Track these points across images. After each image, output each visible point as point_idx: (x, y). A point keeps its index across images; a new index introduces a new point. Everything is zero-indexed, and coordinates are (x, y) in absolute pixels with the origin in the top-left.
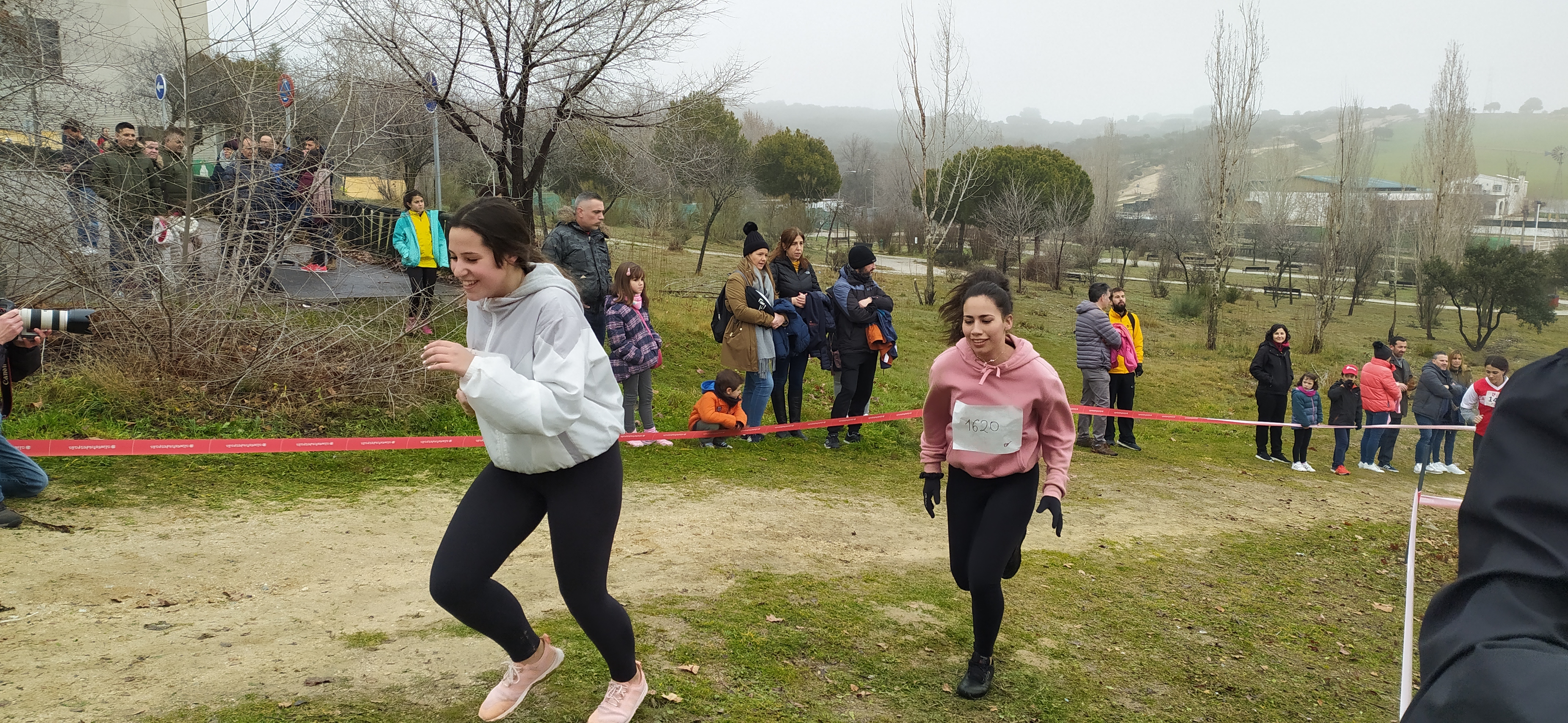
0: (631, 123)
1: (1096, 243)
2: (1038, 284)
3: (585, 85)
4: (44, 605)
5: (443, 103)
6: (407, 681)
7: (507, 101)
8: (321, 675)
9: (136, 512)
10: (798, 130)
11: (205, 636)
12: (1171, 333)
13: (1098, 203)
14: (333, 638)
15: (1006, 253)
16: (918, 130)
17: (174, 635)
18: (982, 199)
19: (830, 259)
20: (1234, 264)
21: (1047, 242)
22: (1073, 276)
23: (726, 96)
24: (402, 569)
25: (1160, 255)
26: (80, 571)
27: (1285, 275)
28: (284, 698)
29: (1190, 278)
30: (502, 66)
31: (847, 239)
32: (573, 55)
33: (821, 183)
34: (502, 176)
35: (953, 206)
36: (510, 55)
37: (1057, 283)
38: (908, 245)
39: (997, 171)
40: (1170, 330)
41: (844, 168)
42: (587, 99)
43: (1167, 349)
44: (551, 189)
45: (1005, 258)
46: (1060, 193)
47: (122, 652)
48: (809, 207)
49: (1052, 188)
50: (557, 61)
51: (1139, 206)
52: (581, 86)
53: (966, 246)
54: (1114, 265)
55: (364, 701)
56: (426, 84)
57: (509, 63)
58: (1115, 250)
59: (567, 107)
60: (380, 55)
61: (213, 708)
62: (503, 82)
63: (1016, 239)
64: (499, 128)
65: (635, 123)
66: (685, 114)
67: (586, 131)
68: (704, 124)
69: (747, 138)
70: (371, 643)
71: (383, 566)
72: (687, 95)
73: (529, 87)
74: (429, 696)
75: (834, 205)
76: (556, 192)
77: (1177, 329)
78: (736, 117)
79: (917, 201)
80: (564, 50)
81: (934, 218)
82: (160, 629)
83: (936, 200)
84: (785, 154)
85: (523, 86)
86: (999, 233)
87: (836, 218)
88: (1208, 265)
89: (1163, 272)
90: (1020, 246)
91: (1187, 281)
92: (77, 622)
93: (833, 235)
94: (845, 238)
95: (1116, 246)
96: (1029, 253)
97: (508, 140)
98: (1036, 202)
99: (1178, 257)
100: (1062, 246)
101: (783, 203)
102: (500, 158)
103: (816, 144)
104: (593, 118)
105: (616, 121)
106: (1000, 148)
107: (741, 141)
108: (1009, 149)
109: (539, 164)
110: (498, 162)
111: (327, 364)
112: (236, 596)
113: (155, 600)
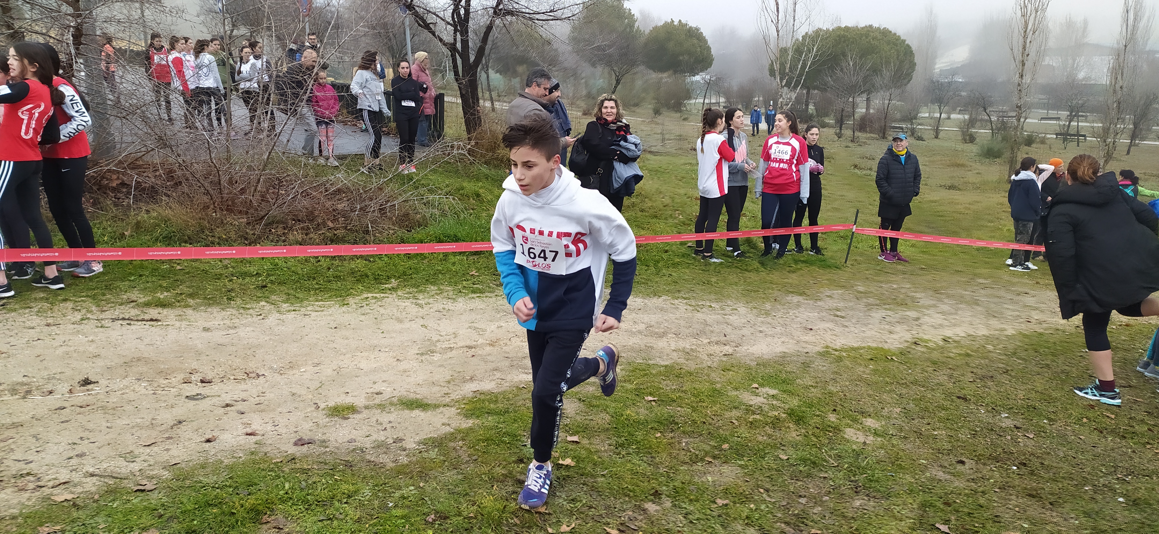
0: (548, 17)
1: (916, 101)
2: (868, 135)
7: (456, 4)
10: (680, 21)
12: (977, 171)
13: (919, 68)
15: (843, 110)
16: (774, 16)
18: (824, 69)
20: (1031, 115)
21: (876, 102)
25: (969, 109)
27: (1074, 124)
28: (278, 455)
29: (994, 127)
33: (697, 61)
34: (454, 61)
35: (800, 75)
37: (884, 133)
39: (836, 46)
40: (977, 169)
41: (715, 49)
43: (975, 184)
44: (496, 72)
45: (842, 115)
46: (888, 63)
48: (688, 80)
49: (881, 58)
51: (953, 71)
53: (811, 107)
54: (931, 118)
58: (932, 107)
59: (501, 7)
63: (851, 99)
65: (551, 18)
67: (517, 25)
69: (641, 28)
70: (345, 413)
75: (707, 77)
77: (983, 168)
78: (633, 12)
79: (772, 72)
81: (785, 85)
83: (787, 71)
84: (670, 40)
86: (838, 95)
87: (709, 88)
88: (1010, 117)
89: (972, 122)
90: (854, 105)
91: (992, 129)
93: (707, 101)
95: (933, 103)
96: (861, 110)
97: (458, 33)
98: (868, 70)
99: (985, 110)
100: (889, 104)
101: (668, 77)
102: (452, 48)
103: (694, 32)
104: (520, 14)
105: (538, 16)
106: (839, 28)
107: (637, 31)
108: (847, 29)
109: (481, 51)
110: (451, 51)
111: (330, 203)
112: (254, 375)
113: (196, 377)
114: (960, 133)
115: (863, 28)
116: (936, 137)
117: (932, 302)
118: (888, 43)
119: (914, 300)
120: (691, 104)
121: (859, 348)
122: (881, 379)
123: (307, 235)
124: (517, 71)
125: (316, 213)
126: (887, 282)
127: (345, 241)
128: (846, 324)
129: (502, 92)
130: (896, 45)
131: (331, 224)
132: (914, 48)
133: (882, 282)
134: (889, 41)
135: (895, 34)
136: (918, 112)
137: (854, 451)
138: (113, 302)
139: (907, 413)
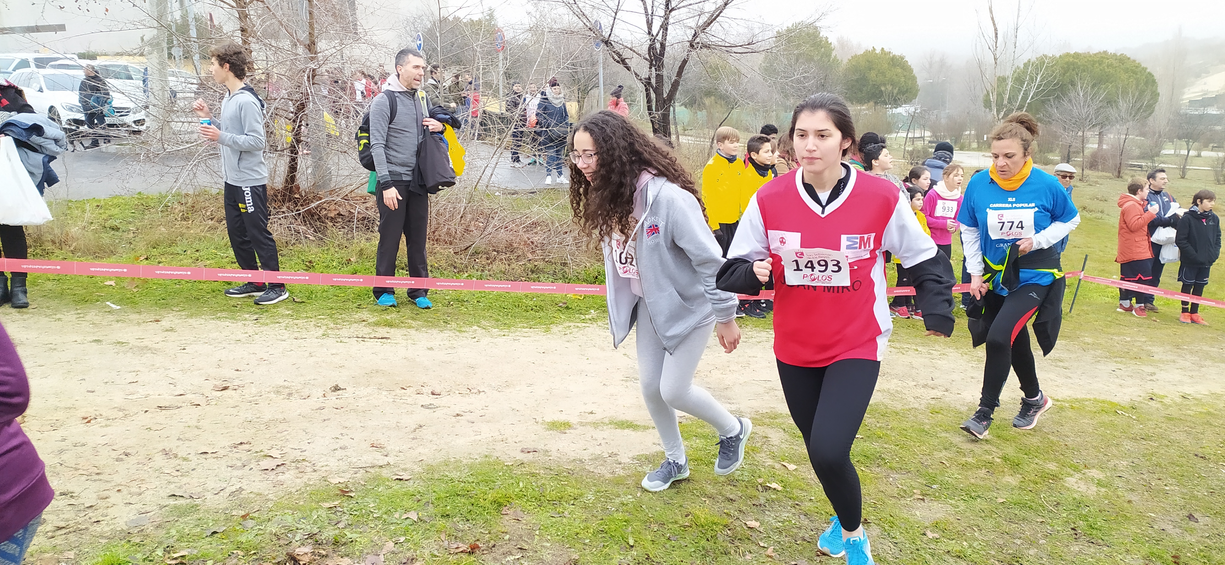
0: (746, 50)
1: (1160, 136)
2: (1101, 174)
3: (711, 22)
4: (363, 388)
5: (607, 42)
6: (586, 456)
7: (653, 39)
8: (531, 446)
9: (413, 332)
10: (883, 49)
11: (458, 415)
13: (1163, 99)
14: (537, 423)
15: (1070, 146)
16: (992, 43)
17: (439, 413)
18: (1049, 100)
19: (906, 155)
21: (1111, 137)
22: (1135, 166)
23: (823, 24)
24: (580, 380)
26: (382, 368)
28: (509, 460)
30: (650, 12)
31: (922, 138)
33: (902, 92)
34: (648, 95)
36: (656, 3)
37: (1119, 172)
38: (978, 142)
39: (1064, 74)
41: (921, 79)
42: (713, 33)
44: (682, 105)
45: (1069, 152)
46: (1125, 93)
47: (410, 421)
48: (890, 112)
49: (1117, 88)
50: (690, 5)
51: (1206, 102)
52: (708, 24)
54: (1177, 156)
55: (559, 466)
56: (595, 29)
57: (655, 10)
58: (1179, 142)
59: (698, 40)
60: (562, 10)
61: (465, 462)
62: (650, 25)
63: (1080, 134)
64: (646, 59)
65: (748, 50)
66: (789, 41)
67: (713, 58)
68: (804, 49)
69: (839, 57)
70: (562, 428)
71: (568, 377)
72: (791, 26)
73: (670, 27)
74: (601, 467)
75: (912, 109)
76: (686, 107)
78: (830, 41)
79: (987, 104)
82: (431, 408)
83: (1005, 102)
84: (870, 69)
85: (664, 27)
86: (1065, 129)
87: (914, 121)
90: (1083, 141)
92: (380, 400)
93: (910, 135)
94: (921, 137)
95: (1180, 138)
96: (1092, 146)
97: (653, 68)
98: (1101, 101)
100: (1126, 139)
101: (868, 109)
102: (647, 83)
103: (898, 60)
104: (716, 47)
105: (734, 49)
106: (1068, 55)
107: (834, 60)
108: (1077, 55)
109: (675, 85)
110: (645, 86)
111: (527, 235)
112: (475, 391)
113: (427, 390)
114: (1212, 173)
115: (1095, 55)
116: (1183, 177)
117: (1170, 358)
118: (1126, 71)
119: (1150, 355)
120: (891, 138)
121: (1083, 400)
122: (1108, 432)
123: (509, 265)
124: (704, 104)
125: (515, 245)
126: (1118, 335)
127: (544, 272)
128: (1070, 375)
129: (687, 125)
130: (1135, 73)
131: (530, 256)
132: (1157, 76)
133: (1113, 334)
134: (1128, 69)
135: (1134, 61)
136: (1161, 148)
137: (1074, 499)
138: (348, 321)
139: (1135, 467)
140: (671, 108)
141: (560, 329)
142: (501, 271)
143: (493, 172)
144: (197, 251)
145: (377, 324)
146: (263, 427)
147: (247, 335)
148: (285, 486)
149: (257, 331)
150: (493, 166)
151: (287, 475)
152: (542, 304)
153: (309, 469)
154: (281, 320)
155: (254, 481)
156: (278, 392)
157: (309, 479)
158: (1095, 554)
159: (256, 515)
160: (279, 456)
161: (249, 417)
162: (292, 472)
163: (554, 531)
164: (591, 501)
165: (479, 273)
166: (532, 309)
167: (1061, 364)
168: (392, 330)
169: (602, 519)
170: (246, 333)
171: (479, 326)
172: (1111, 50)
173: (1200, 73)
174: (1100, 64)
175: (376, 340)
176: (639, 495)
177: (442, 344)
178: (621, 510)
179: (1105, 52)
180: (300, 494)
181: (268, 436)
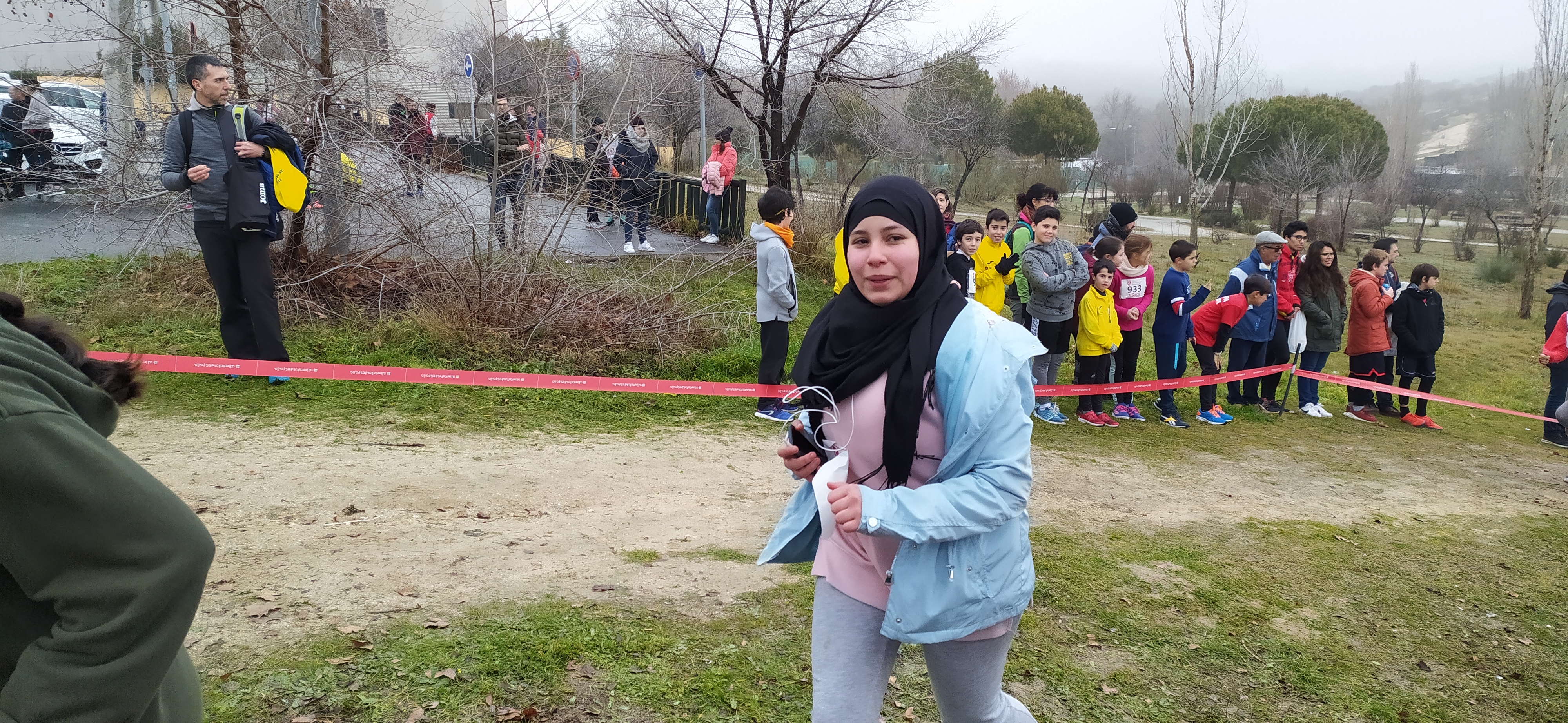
0: (885, 85)
1: (1390, 201)
3: (842, 48)
4: (386, 510)
5: (710, 71)
6: (677, 594)
7: (768, 68)
8: (606, 584)
9: (455, 437)
10: (1055, 87)
11: (512, 544)
12: (1476, 300)
13: (1394, 155)
14: (615, 553)
15: (1282, 211)
16: (1187, 83)
17: (487, 541)
18: (1257, 155)
19: (1084, 218)
20: (1558, 223)
21: (1331, 201)
22: (1360, 236)
23: (981, 54)
24: (671, 499)
25: (1467, 213)
26: (413, 483)
28: (577, 600)
29: (1502, 239)
30: (765, 33)
31: (1104, 199)
32: (832, 19)
33: (1078, 142)
34: (762, 140)
35: (1222, 162)
36: (772, 23)
38: (1171, 206)
39: (1275, 123)
40: (1475, 297)
41: (1103, 125)
42: (844, 62)
43: (1471, 317)
44: (806, 152)
46: (1348, 146)
47: (448, 552)
48: (1064, 166)
49: (1338, 140)
50: (816, 26)
51: (1444, 160)
52: (838, 50)
53: (1237, 206)
54: (1411, 225)
55: (642, 608)
56: (694, 54)
57: (771, 31)
58: (1413, 208)
59: (825, 70)
60: (653, 29)
61: (520, 603)
62: (764, 50)
63: (1294, 196)
64: (760, 93)
65: (888, 85)
66: (940, 74)
67: (845, 94)
68: (957, 84)
69: (1002, 97)
70: (647, 560)
71: (655, 495)
72: (941, 56)
73: (790, 53)
74: (696, 609)
75: (1091, 163)
76: (811, 156)
77: (1484, 296)
78: (991, 75)
79: (1182, 158)
80: (823, 15)
81: (1200, 176)
82: (476, 535)
83: (1203, 156)
84: (1040, 112)
85: (783, 52)
86: (1275, 191)
87: (1093, 177)
88: (1526, 225)
89: (1470, 232)
90: (1298, 204)
91: (1499, 242)
92: (412, 526)
93: (1089, 195)
94: (1102, 197)
95: (1414, 203)
96: (1308, 211)
97: (769, 105)
98: (1319, 157)
99: (1489, 216)
100: (1349, 204)
101: (1037, 162)
102: (761, 123)
103: (1073, 101)
104: (848, 80)
105: (871, 83)
106: (1279, 99)
107: (995, 100)
108: (1290, 100)
109: (797, 127)
110: (758, 126)
111: (606, 315)
112: (535, 513)
113: (472, 512)
114: (1451, 246)
115: (1313, 99)
116: (1417, 251)
117: (1400, 471)
118: (1350, 120)
119: (1376, 467)
120: (1066, 199)
121: (1295, 523)
122: (1325, 562)
123: (582, 353)
124: (834, 152)
125: (591, 327)
126: (1339, 443)
127: (628, 362)
128: (1279, 492)
129: (812, 178)
130: (1359, 122)
131: (610, 341)
132: (1386, 128)
133: (1332, 443)
134: (1351, 117)
135: (1359, 108)
136: (1392, 216)
137: (1283, 644)
138: (369, 423)
139: (1357, 605)
140: (792, 157)
141: (647, 434)
142: (571, 360)
143: (562, 232)
144: (168, 331)
145: (408, 427)
146: (251, 560)
147: (232, 441)
148: (280, 637)
149: (246, 436)
150: (563, 225)
151: (283, 623)
152: (625, 402)
153: (312, 615)
154: (278, 422)
155: (238, 631)
156: (272, 516)
157: (312, 628)
158: (1308, 712)
159: (241, 675)
160: (273, 599)
161: (233, 546)
162: (289, 619)
163: (634, 691)
164: (682, 652)
165: (543, 362)
166: (611, 409)
167: (1268, 478)
168: (428, 436)
169: (696, 675)
170: (232, 438)
171: (541, 430)
172: (1332, 94)
173: (1439, 123)
174: (1318, 111)
175: (406, 448)
176: (743, 644)
177: (493, 453)
178: (720, 662)
179: (1325, 96)
180: (300, 647)
181: (258, 572)
